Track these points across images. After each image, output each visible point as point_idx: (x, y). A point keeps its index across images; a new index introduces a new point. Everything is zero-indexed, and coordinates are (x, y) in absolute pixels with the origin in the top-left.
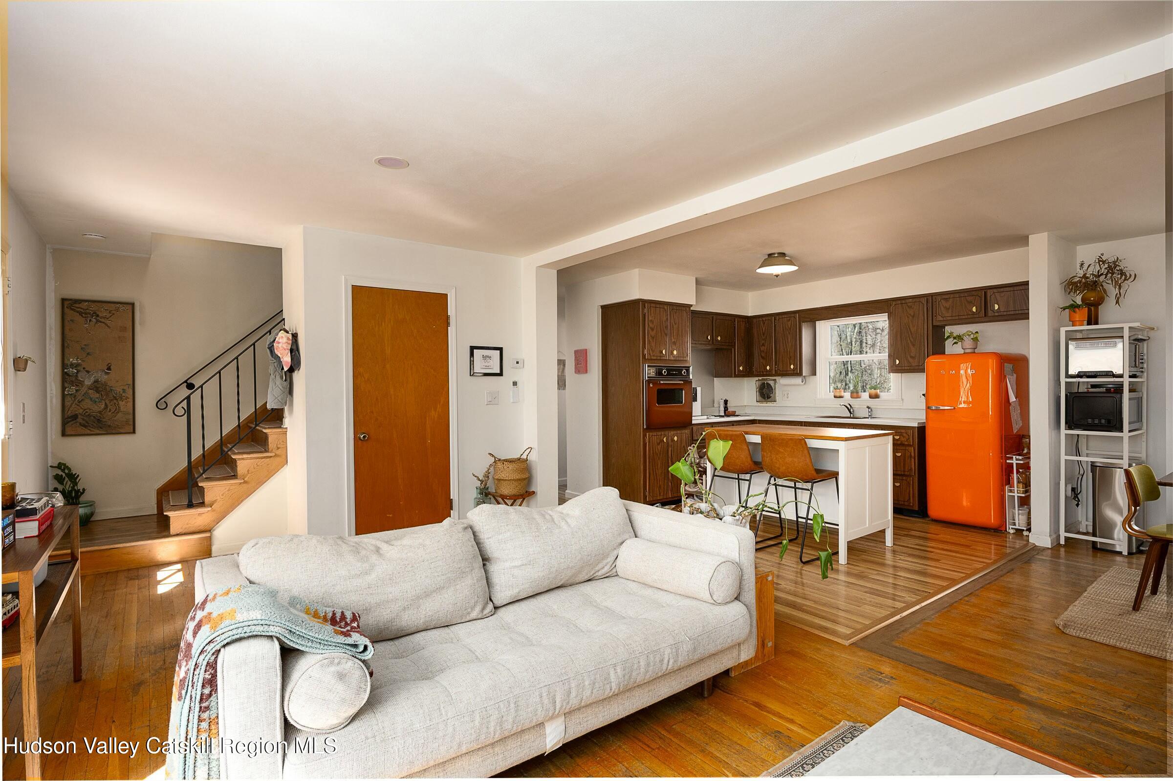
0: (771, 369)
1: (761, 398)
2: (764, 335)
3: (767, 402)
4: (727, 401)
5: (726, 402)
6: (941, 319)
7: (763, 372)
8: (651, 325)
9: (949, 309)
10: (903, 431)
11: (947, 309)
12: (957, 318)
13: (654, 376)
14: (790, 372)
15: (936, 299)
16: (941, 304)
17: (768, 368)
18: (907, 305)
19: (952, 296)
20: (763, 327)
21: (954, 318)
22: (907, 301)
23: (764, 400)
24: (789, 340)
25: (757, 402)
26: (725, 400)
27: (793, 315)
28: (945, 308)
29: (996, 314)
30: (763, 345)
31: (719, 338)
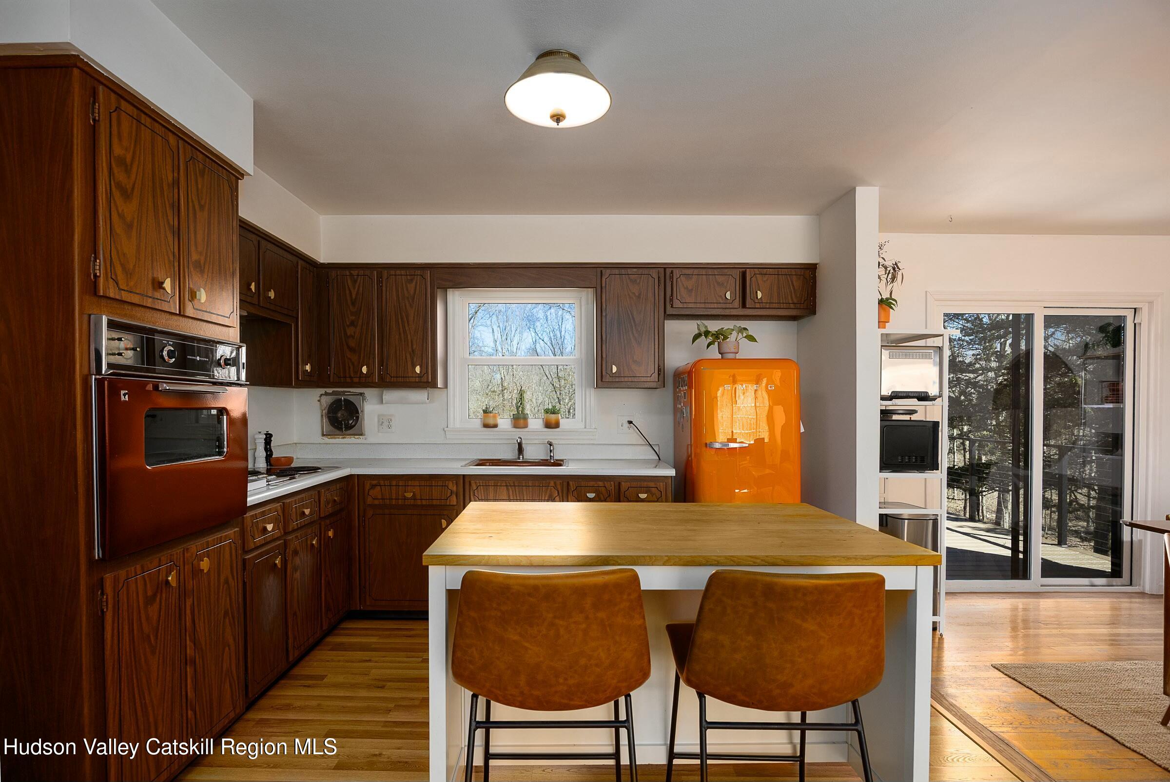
0: (370, 372)
1: (331, 428)
2: (353, 304)
3: (344, 436)
4: (271, 435)
5: (268, 438)
6: (681, 306)
7: (351, 377)
8: (119, 175)
9: (692, 290)
10: (652, 484)
11: (690, 291)
12: (703, 306)
13: (130, 362)
14: (413, 380)
15: (672, 272)
16: (680, 282)
17: (364, 370)
18: (629, 278)
19: (696, 271)
20: (352, 289)
21: (698, 305)
22: (629, 271)
23: (338, 432)
24: (411, 318)
25: (323, 435)
26: (266, 434)
27: (419, 272)
28: (687, 288)
29: (758, 306)
30: (352, 324)
31: (272, 294)
